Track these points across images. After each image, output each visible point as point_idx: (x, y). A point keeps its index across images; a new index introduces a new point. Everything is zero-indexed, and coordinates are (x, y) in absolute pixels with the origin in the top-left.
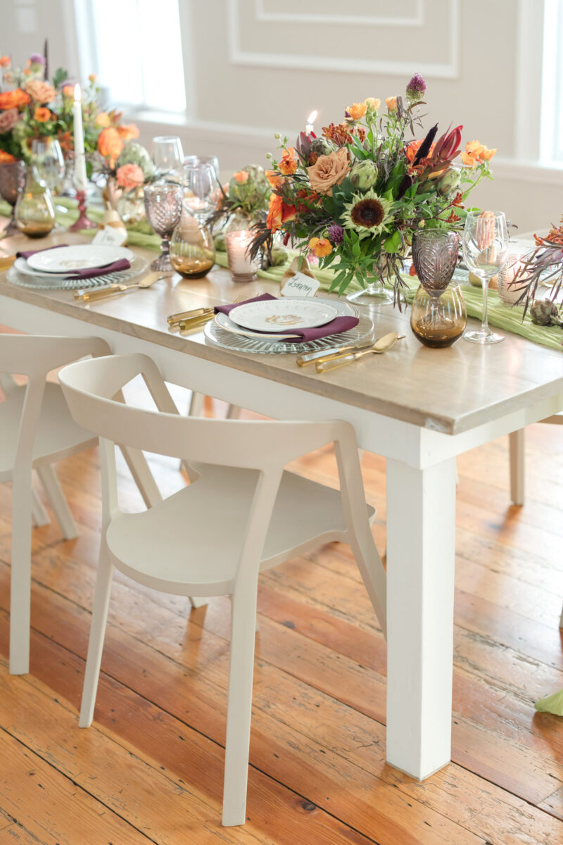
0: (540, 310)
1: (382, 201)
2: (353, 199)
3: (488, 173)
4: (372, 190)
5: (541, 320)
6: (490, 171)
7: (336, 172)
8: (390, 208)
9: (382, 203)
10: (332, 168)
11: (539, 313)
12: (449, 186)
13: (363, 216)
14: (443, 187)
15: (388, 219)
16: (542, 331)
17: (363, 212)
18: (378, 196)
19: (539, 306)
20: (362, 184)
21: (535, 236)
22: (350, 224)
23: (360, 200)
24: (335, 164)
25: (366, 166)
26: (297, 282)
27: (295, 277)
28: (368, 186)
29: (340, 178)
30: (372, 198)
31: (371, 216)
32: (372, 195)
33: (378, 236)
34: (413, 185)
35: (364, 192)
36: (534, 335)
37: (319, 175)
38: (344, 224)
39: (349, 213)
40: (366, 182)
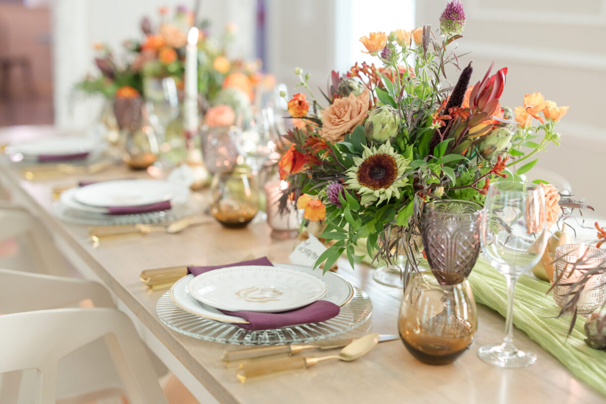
0: (595, 327)
1: (398, 159)
2: (364, 153)
3: (555, 136)
4: (388, 143)
5: (595, 341)
6: (558, 134)
7: (351, 118)
8: (406, 167)
9: (397, 161)
10: (346, 112)
11: (594, 331)
12: (493, 148)
13: (372, 175)
14: (486, 148)
15: (401, 181)
16: (588, 361)
17: (372, 169)
18: (395, 151)
19: (595, 321)
20: (376, 134)
21: (596, 224)
22: (353, 182)
23: (372, 154)
24: (350, 108)
25: (382, 113)
26: (308, 247)
27: (308, 241)
28: (384, 137)
29: (354, 126)
30: (386, 153)
31: (382, 174)
32: (387, 149)
33: (385, 201)
34: (442, 141)
35: (378, 144)
36: (576, 365)
37: (330, 119)
38: (346, 183)
39: (356, 169)
40: (380, 132)
